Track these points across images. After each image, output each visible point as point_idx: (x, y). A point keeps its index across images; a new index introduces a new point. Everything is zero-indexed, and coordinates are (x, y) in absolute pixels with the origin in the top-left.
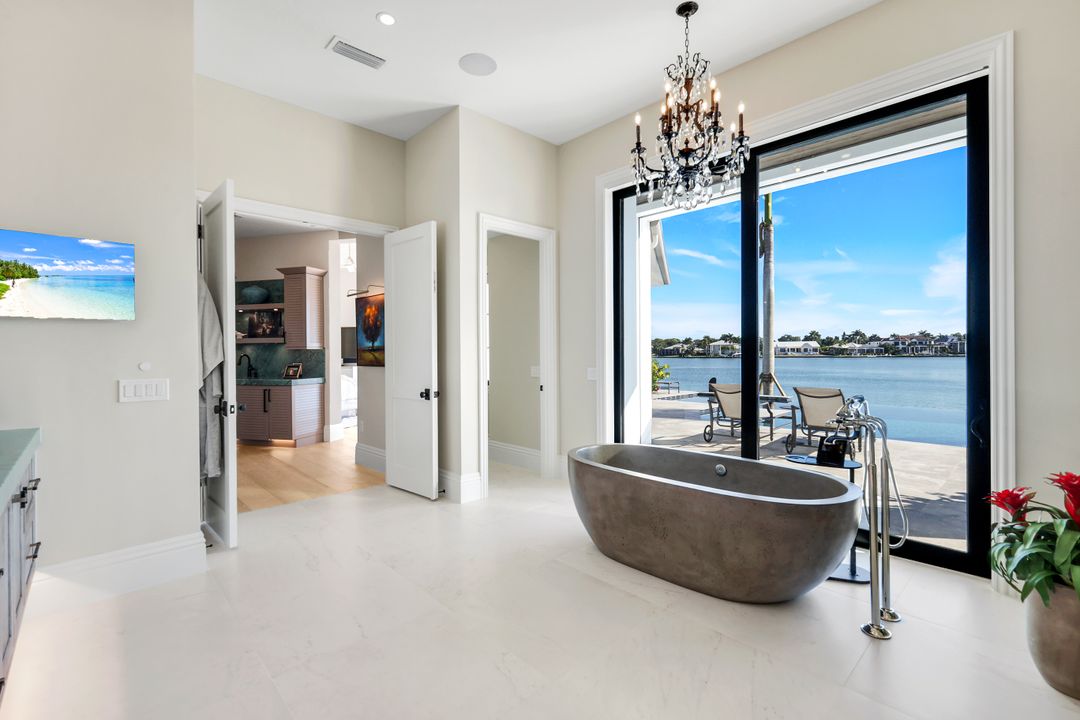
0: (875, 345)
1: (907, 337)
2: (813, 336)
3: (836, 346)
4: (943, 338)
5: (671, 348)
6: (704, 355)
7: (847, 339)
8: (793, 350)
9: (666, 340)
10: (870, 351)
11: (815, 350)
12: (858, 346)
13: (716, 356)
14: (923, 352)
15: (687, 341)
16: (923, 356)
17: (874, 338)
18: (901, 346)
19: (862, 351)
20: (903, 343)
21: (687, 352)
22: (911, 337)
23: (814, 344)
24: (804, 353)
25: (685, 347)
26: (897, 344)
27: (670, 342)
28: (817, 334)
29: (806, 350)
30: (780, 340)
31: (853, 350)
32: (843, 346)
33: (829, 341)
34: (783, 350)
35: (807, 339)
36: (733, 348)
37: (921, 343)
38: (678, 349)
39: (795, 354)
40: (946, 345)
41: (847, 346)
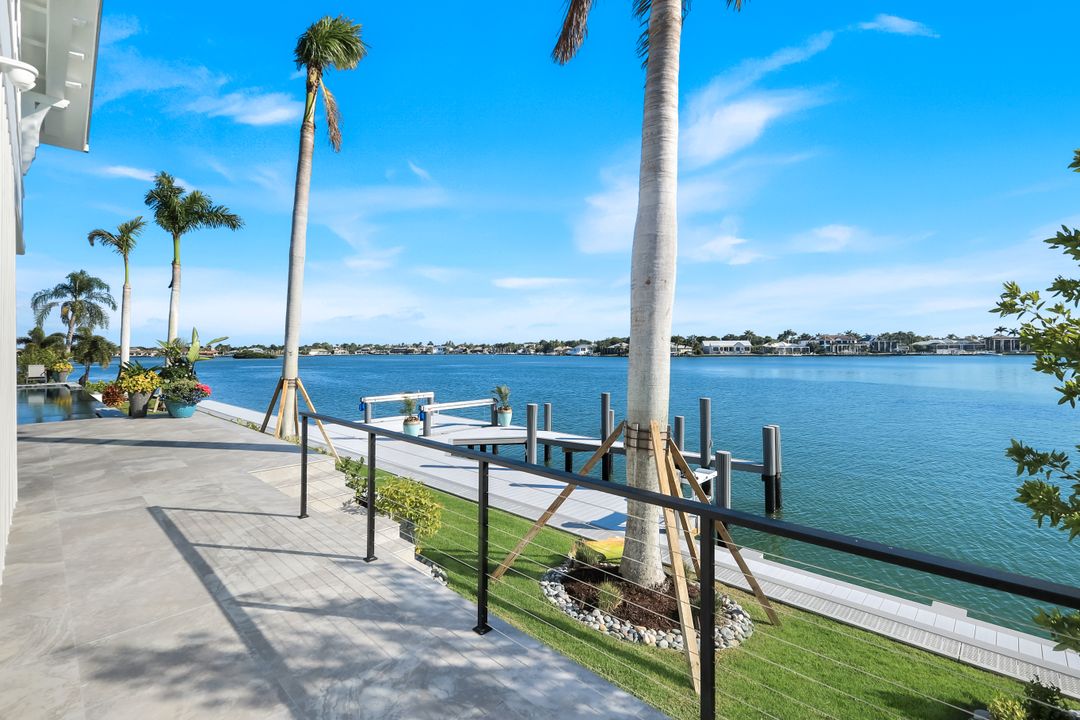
1: (832, 337)
2: (747, 336)
3: (766, 345)
4: (868, 338)
5: (613, 347)
7: (782, 338)
8: (726, 349)
10: (797, 351)
11: (747, 349)
12: (788, 345)
14: (846, 351)
16: (844, 355)
17: (805, 337)
18: (826, 345)
19: (790, 351)
20: (828, 342)
21: (627, 351)
22: (838, 336)
23: (747, 343)
25: (625, 345)
26: (822, 343)
28: (751, 334)
29: (738, 349)
30: (723, 339)
31: (782, 349)
32: (773, 346)
33: (761, 341)
34: (716, 349)
35: (742, 338)
37: (845, 342)
38: (618, 348)
39: (727, 353)
40: (868, 344)
41: (776, 345)
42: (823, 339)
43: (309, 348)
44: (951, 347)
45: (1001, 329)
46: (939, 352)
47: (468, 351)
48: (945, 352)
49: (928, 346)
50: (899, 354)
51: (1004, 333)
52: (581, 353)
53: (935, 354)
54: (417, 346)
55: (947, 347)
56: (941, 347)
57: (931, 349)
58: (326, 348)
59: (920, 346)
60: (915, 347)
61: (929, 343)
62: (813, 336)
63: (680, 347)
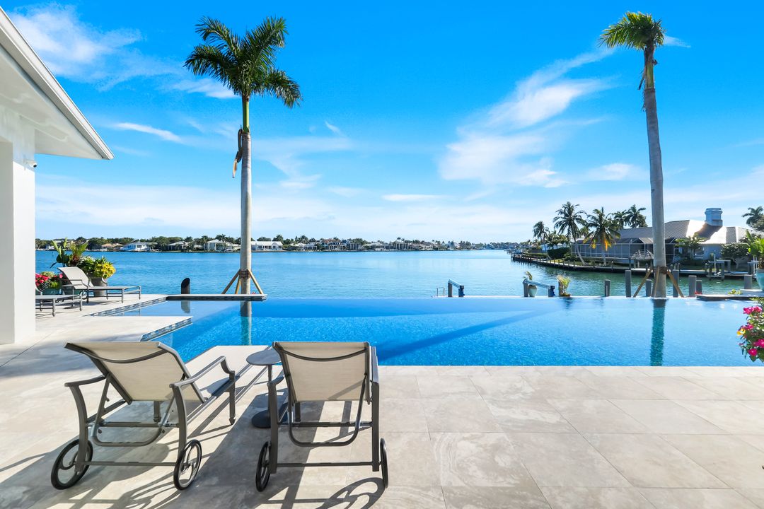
0: (312, 244)
1: (328, 240)
2: (278, 238)
3: (292, 245)
4: (344, 241)
5: (174, 244)
6: (202, 250)
7: (299, 241)
8: (266, 247)
9: (169, 238)
10: (310, 248)
11: (280, 247)
12: (304, 245)
13: (212, 251)
14: (336, 249)
15: (188, 239)
16: (334, 251)
17: (313, 240)
18: (325, 245)
19: (306, 248)
20: (326, 243)
21: (188, 248)
22: (330, 240)
23: (279, 243)
24: (273, 249)
25: (187, 244)
26: (323, 244)
27: (172, 240)
28: (281, 237)
29: (274, 247)
30: (258, 240)
31: (301, 247)
32: (296, 245)
33: (287, 242)
34: (260, 247)
35: (275, 240)
36: (225, 245)
37: (334, 244)
38: (180, 246)
39: (268, 250)
40: (345, 245)
41: (298, 245)
42: (323, 241)
44: (381, 247)
45: (399, 239)
46: (376, 249)
48: (379, 249)
50: (361, 250)
51: (400, 241)
52: (137, 249)
53: (375, 251)
55: (379, 247)
56: (377, 247)
57: (372, 248)
59: (368, 247)
60: (366, 247)
61: (371, 245)
62: (316, 239)
63: (235, 245)
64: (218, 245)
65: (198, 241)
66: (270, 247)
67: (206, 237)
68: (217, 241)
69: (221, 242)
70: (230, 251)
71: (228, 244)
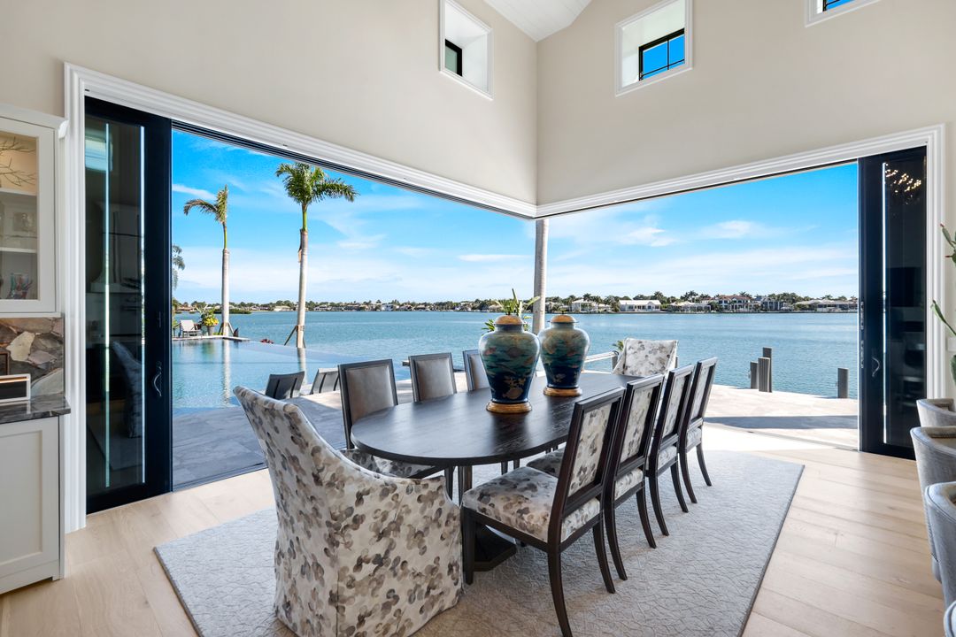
1: (729, 297)
2: (657, 296)
3: (673, 304)
4: (759, 298)
7: (684, 298)
8: (639, 307)
10: (699, 309)
11: (657, 307)
12: (691, 304)
14: (741, 309)
17: (704, 297)
18: (723, 304)
19: (693, 309)
20: (726, 302)
22: (734, 296)
23: (657, 302)
24: (647, 310)
25: (553, 304)
26: (720, 302)
28: (660, 294)
29: (649, 307)
30: (634, 299)
31: (686, 308)
32: (679, 304)
33: (669, 300)
34: (631, 307)
35: (654, 298)
36: (590, 305)
37: (740, 302)
39: (641, 311)
40: (759, 303)
41: (682, 304)
42: (721, 298)
43: (274, 305)
44: (829, 306)
46: (819, 309)
47: (413, 308)
48: (825, 310)
49: (810, 305)
50: (786, 311)
54: (367, 304)
55: (825, 306)
56: (821, 306)
57: (813, 308)
58: (288, 305)
59: (803, 305)
60: (799, 306)
61: (810, 302)
62: (712, 296)
63: (601, 305)
64: (583, 306)
65: (566, 302)
66: (644, 307)
67: (572, 297)
68: (582, 301)
69: (586, 302)
70: (595, 313)
71: (594, 304)
